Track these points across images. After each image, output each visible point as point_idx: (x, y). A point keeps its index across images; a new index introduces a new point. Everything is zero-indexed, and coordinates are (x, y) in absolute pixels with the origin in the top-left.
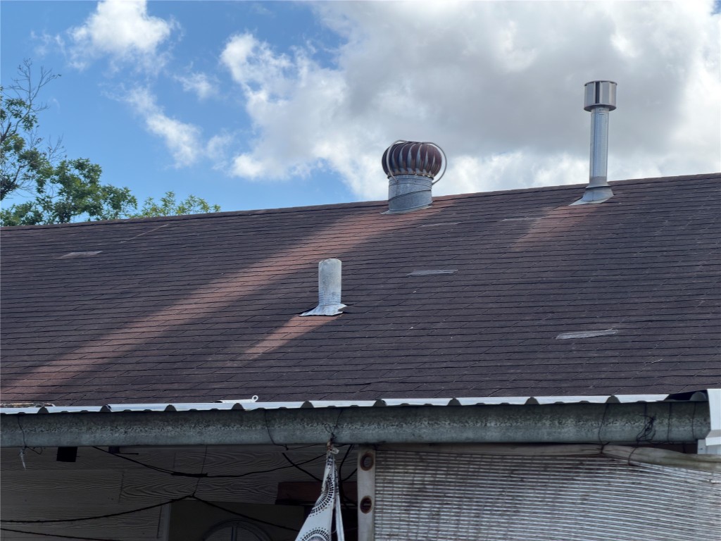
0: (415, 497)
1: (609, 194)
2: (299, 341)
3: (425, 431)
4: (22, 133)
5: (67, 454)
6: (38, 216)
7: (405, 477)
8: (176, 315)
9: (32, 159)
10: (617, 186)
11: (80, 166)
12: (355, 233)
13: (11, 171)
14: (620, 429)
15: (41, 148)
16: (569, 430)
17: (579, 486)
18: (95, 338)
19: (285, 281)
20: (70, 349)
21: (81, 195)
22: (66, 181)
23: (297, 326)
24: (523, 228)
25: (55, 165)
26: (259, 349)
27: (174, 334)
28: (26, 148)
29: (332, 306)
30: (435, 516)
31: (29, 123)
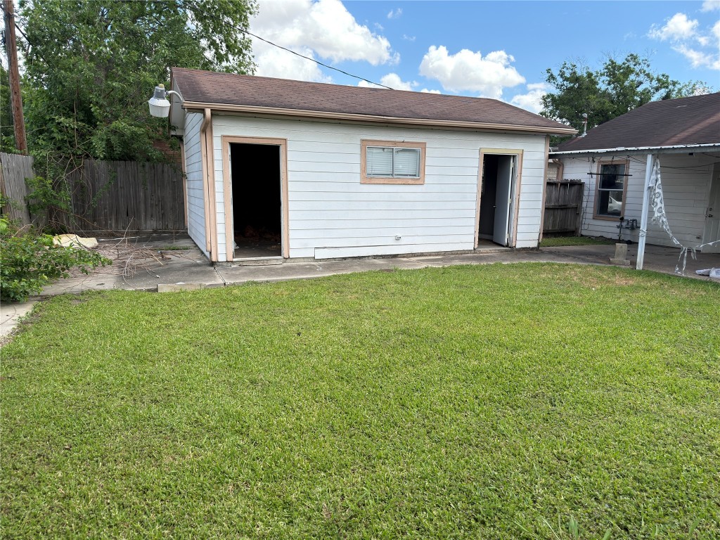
4: (646, 68)
5: (690, 154)
6: (650, 91)
9: (648, 75)
11: (663, 75)
13: (642, 79)
15: (651, 72)
21: (664, 83)
22: (659, 80)
25: (655, 77)
28: (647, 72)
31: (648, 66)
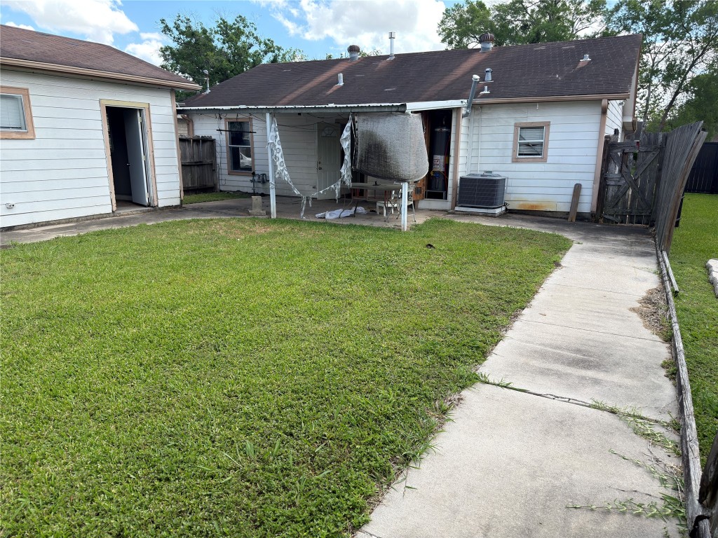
0: (364, 120)
1: (394, 57)
2: (336, 91)
3: (365, 110)
4: (254, 32)
5: (300, 114)
6: (260, 54)
7: (362, 117)
8: (310, 85)
9: (256, 38)
10: (396, 55)
11: (269, 40)
12: (343, 66)
13: (252, 42)
14: (394, 109)
15: (258, 36)
16: (386, 110)
17: (388, 118)
18: (296, 90)
19: (331, 77)
20: (291, 93)
21: (270, 48)
22: (266, 44)
23: (335, 88)
24: (377, 65)
25: (263, 40)
26: (329, 93)
27: (311, 89)
28: (255, 35)
29: (342, 84)
30: (367, 124)
31: (255, 29)
